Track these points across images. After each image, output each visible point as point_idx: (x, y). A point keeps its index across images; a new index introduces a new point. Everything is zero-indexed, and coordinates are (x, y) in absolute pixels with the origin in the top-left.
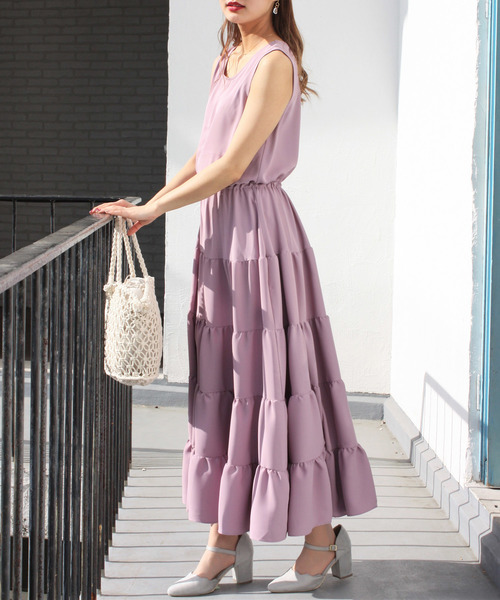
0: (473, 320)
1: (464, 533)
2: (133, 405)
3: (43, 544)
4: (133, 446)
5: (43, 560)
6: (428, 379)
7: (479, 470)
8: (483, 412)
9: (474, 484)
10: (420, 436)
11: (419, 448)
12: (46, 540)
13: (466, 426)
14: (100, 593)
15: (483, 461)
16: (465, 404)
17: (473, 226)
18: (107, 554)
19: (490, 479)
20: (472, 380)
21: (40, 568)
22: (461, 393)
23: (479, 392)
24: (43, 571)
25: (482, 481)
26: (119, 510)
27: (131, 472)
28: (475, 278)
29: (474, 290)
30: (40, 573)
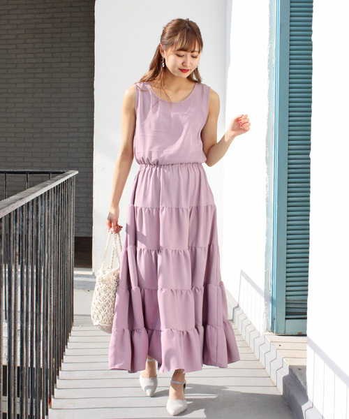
0: (267, 240)
1: (262, 361)
2: (74, 290)
3: (16, 370)
4: (74, 313)
5: (16, 379)
6: (243, 273)
7: (271, 325)
8: (272, 292)
9: (268, 333)
10: (238, 306)
11: (237, 313)
12: (18, 367)
13: (263, 299)
14: (54, 397)
15: (273, 319)
16: (262, 287)
17: (267, 186)
18: (58, 375)
19: (277, 330)
20: (266, 274)
21: (15, 383)
22: (260, 281)
23: (270, 281)
24: (16, 386)
25: (272, 331)
26: (66, 350)
27: (73, 328)
28: (267, 216)
29: (267, 222)
30: (15, 386)
